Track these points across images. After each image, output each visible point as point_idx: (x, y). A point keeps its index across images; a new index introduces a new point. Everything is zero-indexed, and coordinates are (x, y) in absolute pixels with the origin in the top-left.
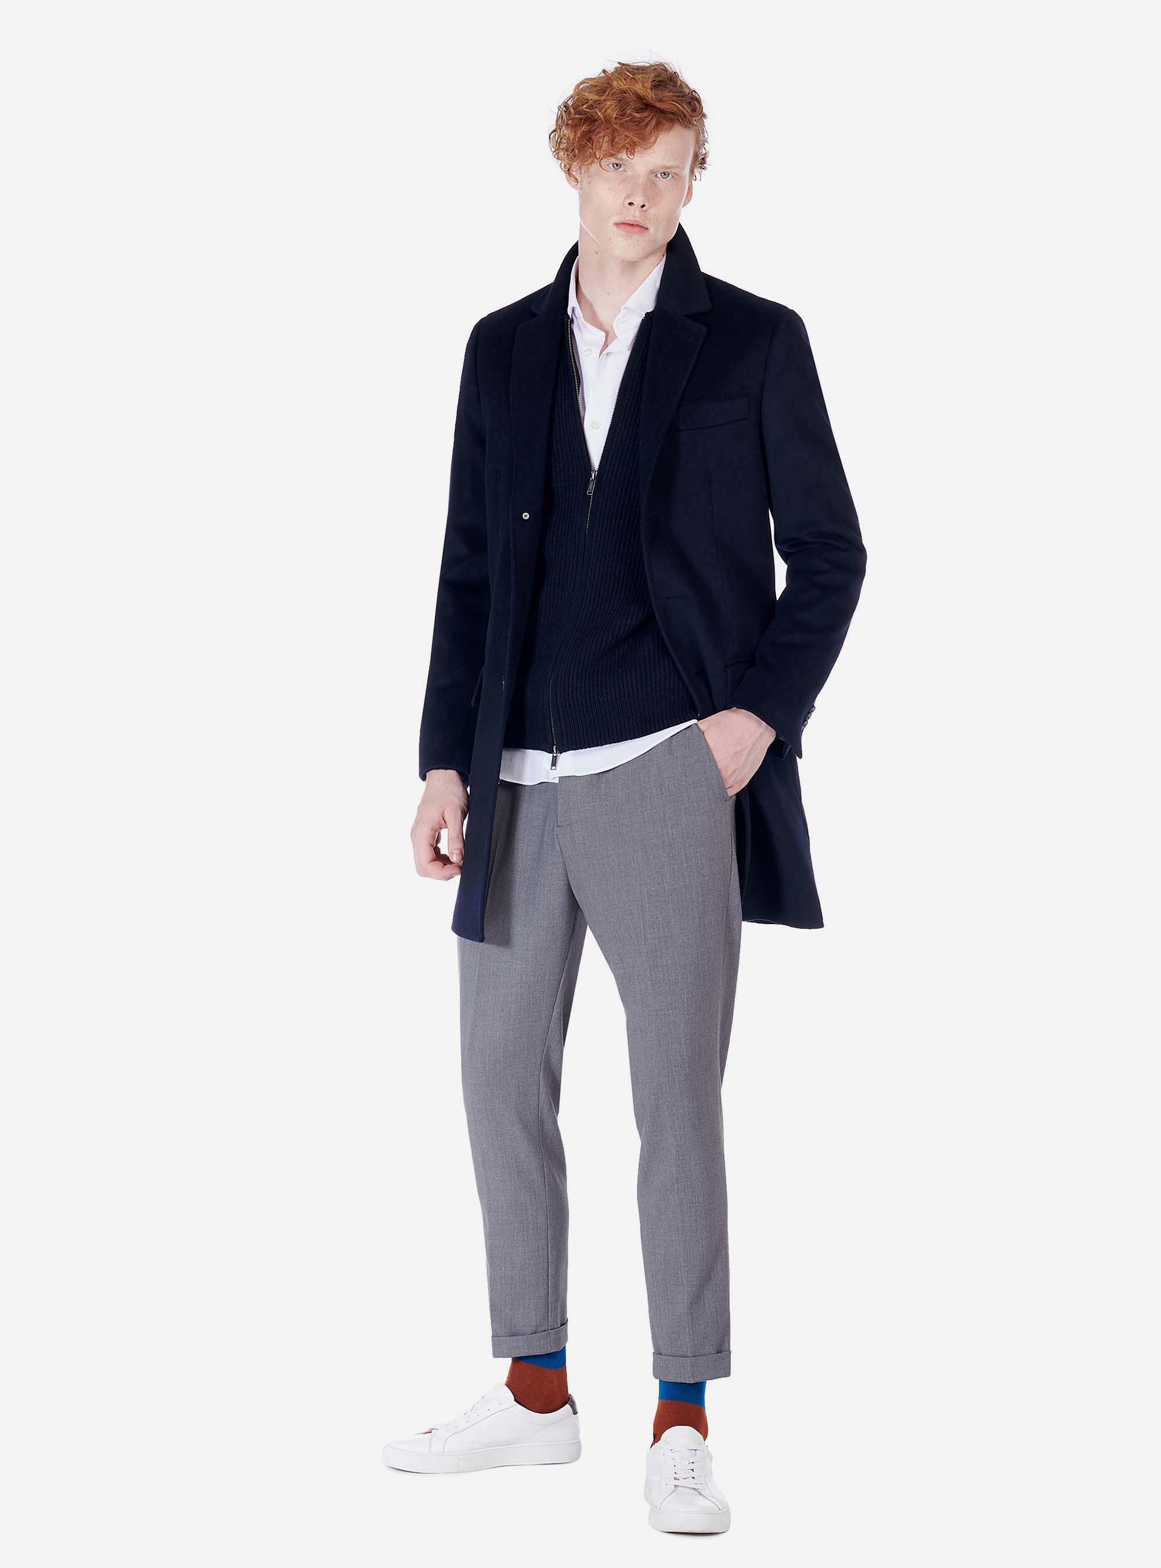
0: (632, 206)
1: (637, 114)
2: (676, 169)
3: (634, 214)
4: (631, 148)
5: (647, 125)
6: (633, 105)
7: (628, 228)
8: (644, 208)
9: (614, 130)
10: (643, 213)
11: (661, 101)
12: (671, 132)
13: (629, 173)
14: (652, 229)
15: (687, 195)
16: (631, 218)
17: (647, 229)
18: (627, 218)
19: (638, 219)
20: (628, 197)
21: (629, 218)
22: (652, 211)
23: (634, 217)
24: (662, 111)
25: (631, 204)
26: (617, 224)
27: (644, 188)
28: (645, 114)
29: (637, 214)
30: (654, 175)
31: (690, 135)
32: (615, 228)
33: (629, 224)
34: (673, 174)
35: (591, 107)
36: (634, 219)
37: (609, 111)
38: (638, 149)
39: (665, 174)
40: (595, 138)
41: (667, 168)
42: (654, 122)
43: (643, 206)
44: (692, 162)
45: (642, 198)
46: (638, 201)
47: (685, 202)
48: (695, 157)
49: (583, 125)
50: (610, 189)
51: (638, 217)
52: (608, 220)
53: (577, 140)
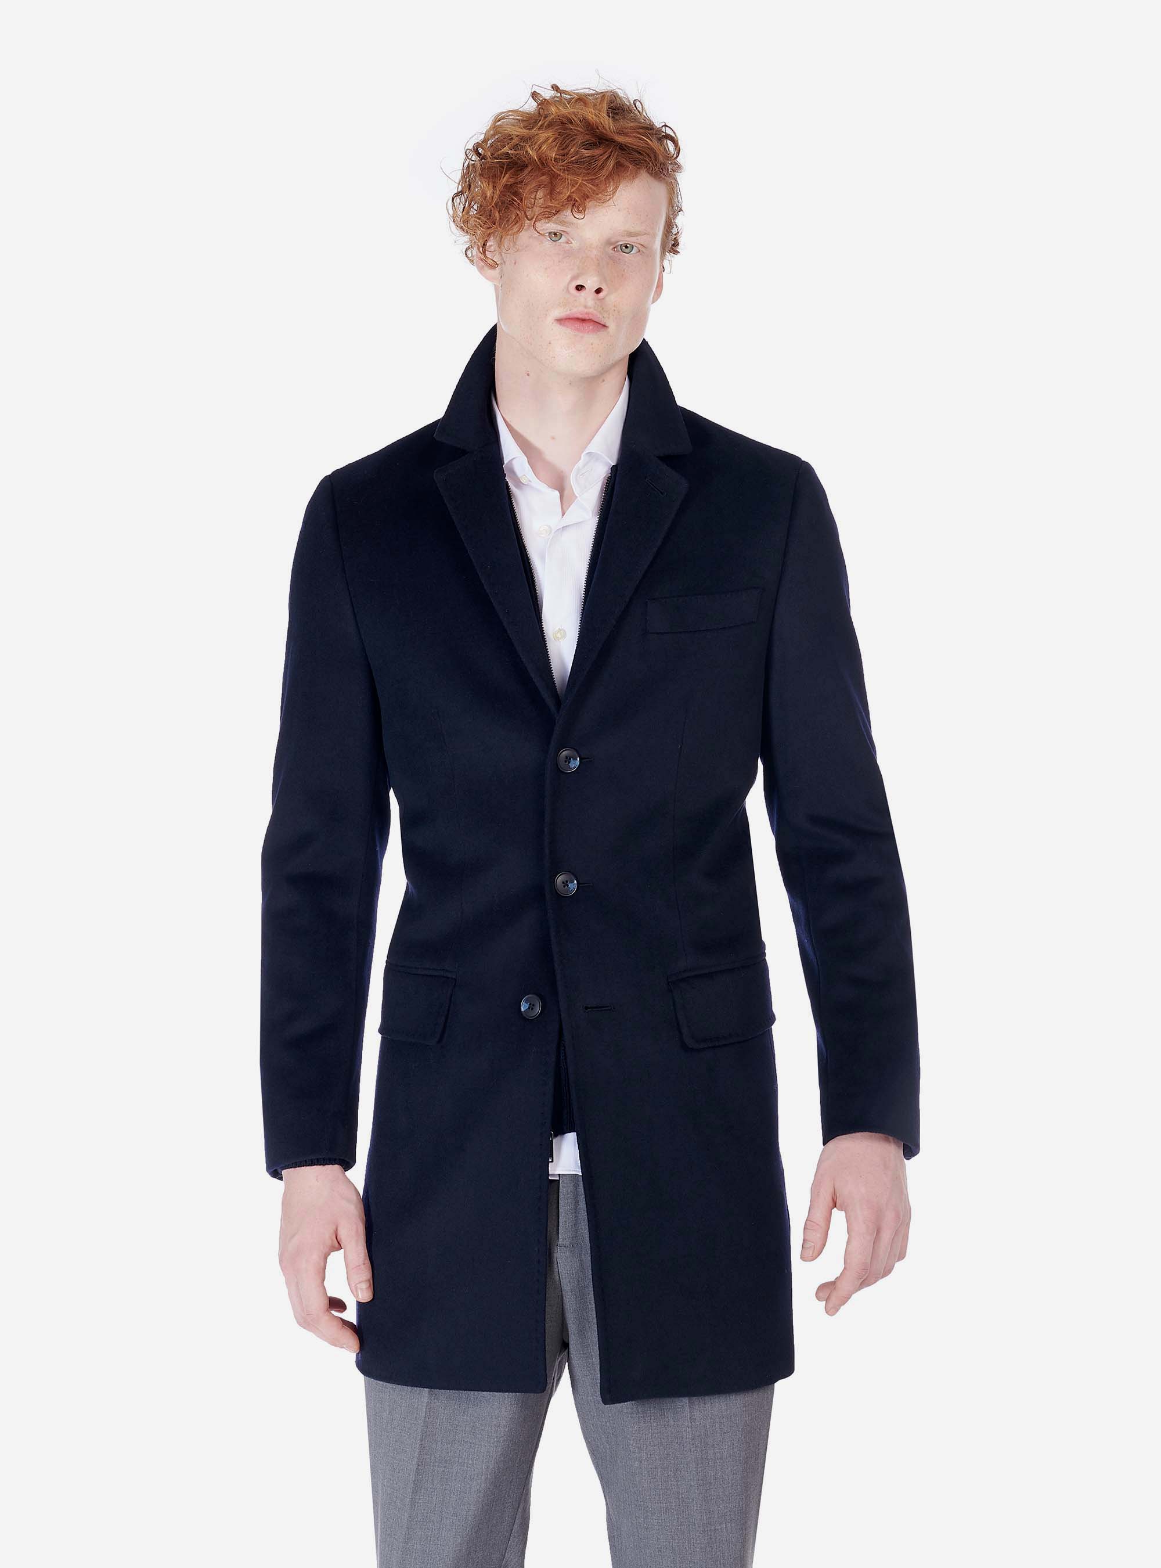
0: (583, 293)
1: (586, 151)
2: (645, 237)
3: (585, 303)
4: (578, 203)
5: (602, 167)
6: (580, 140)
7: (578, 324)
8: (601, 295)
9: (553, 177)
10: (598, 302)
11: (621, 133)
12: (637, 181)
13: (575, 244)
14: (612, 326)
15: (657, 287)
16: (581, 309)
17: (604, 326)
18: (575, 310)
19: (591, 310)
20: (574, 278)
21: (577, 311)
22: (611, 298)
23: (586, 307)
24: (622, 148)
25: (579, 288)
26: (560, 321)
27: (599, 264)
28: (597, 152)
29: (590, 303)
30: (612, 247)
31: (659, 189)
32: (558, 329)
33: (578, 319)
34: (639, 246)
35: (515, 147)
36: (586, 310)
37: (544, 147)
38: (590, 204)
39: (626, 247)
40: (525, 192)
41: (630, 234)
42: (611, 163)
43: (598, 291)
44: (664, 233)
45: (595, 279)
46: (591, 283)
47: (653, 298)
48: (668, 226)
49: (505, 174)
50: (546, 269)
51: (590, 308)
52: (546, 315)
53: (496, 197)
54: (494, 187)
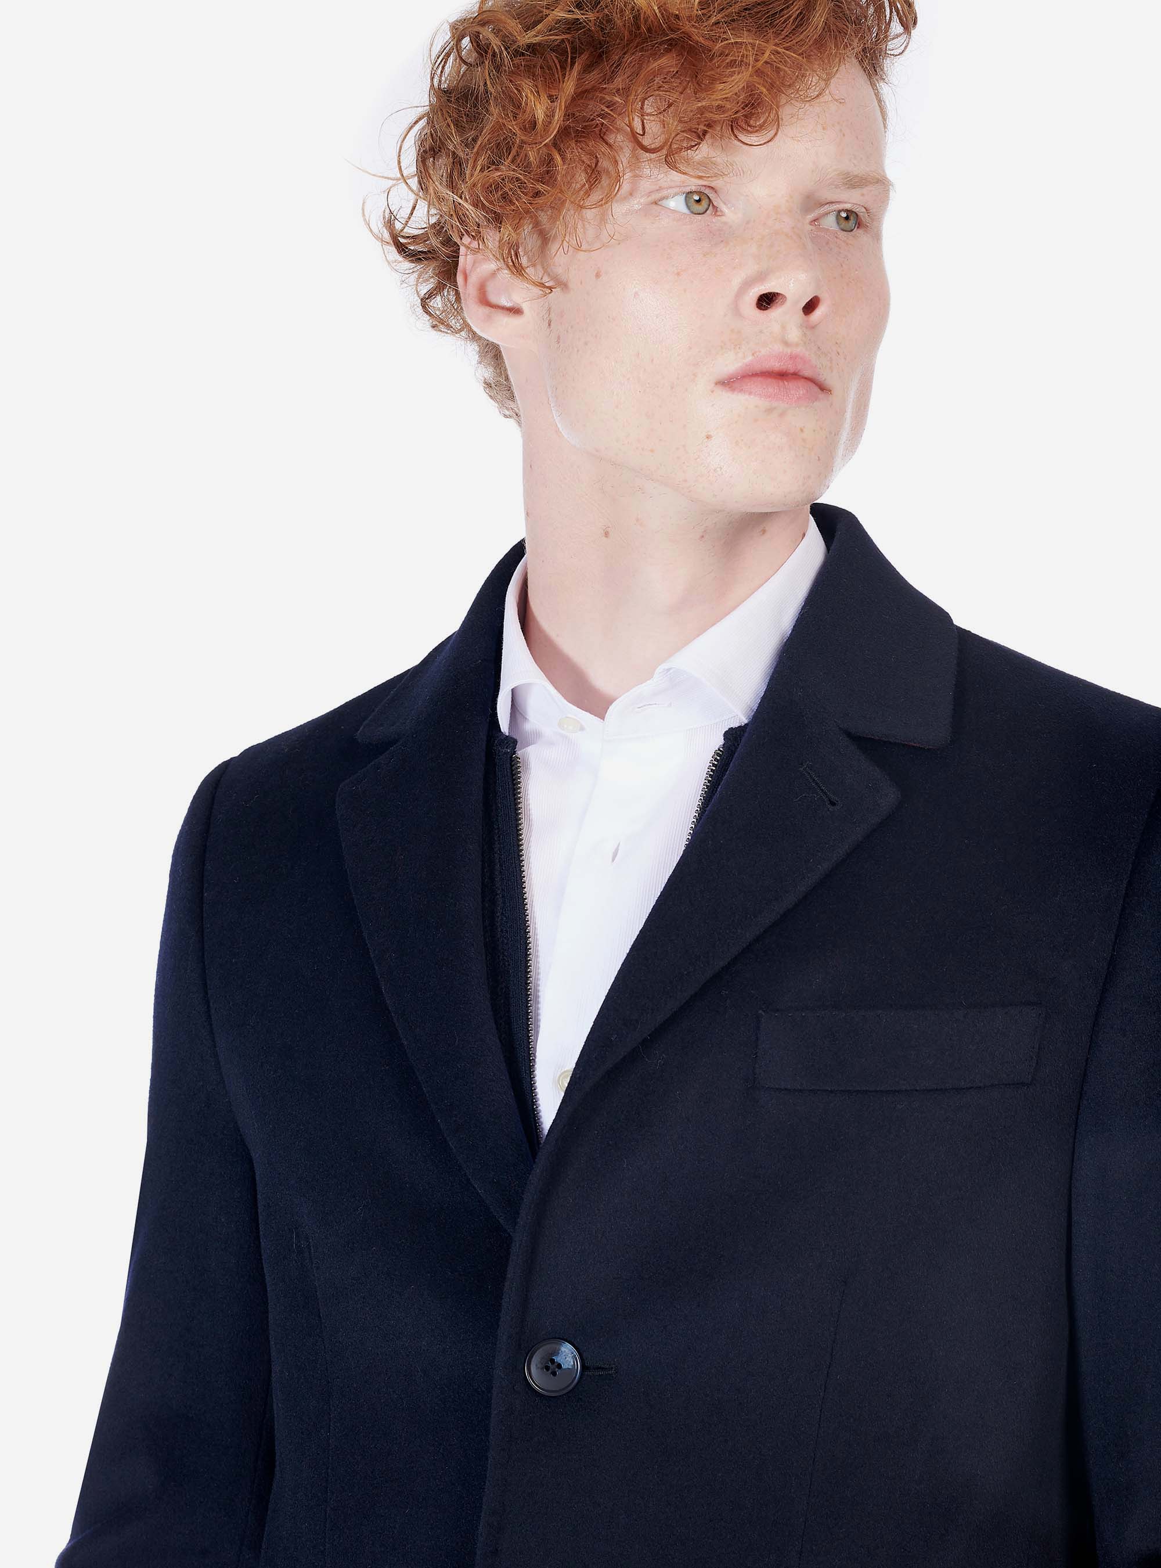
0: (775, 313)
3: (782, 336)
7: (773, 387)
8: (820, 312)
10: (813, 330)
16: (773, 350)
17: (823, 386)
18: (762, 353)
19: (799, 350)
20: (752, 279)
21: (770, 352)
23: (786, 344)
25: (766, 301)
26: (730, 383)
29: (794, 334)
30: (814, 219)
32: (724, 401)
33: (769, 374)
36: (789, 350)
43: (810, 307)
45: (803, 276)
46: (793, 287)
49: (573, 64)
50: (678, 274)
51: (797, 345)
52: (695, 375)
53: (558, 116)
54: (552, 98)
